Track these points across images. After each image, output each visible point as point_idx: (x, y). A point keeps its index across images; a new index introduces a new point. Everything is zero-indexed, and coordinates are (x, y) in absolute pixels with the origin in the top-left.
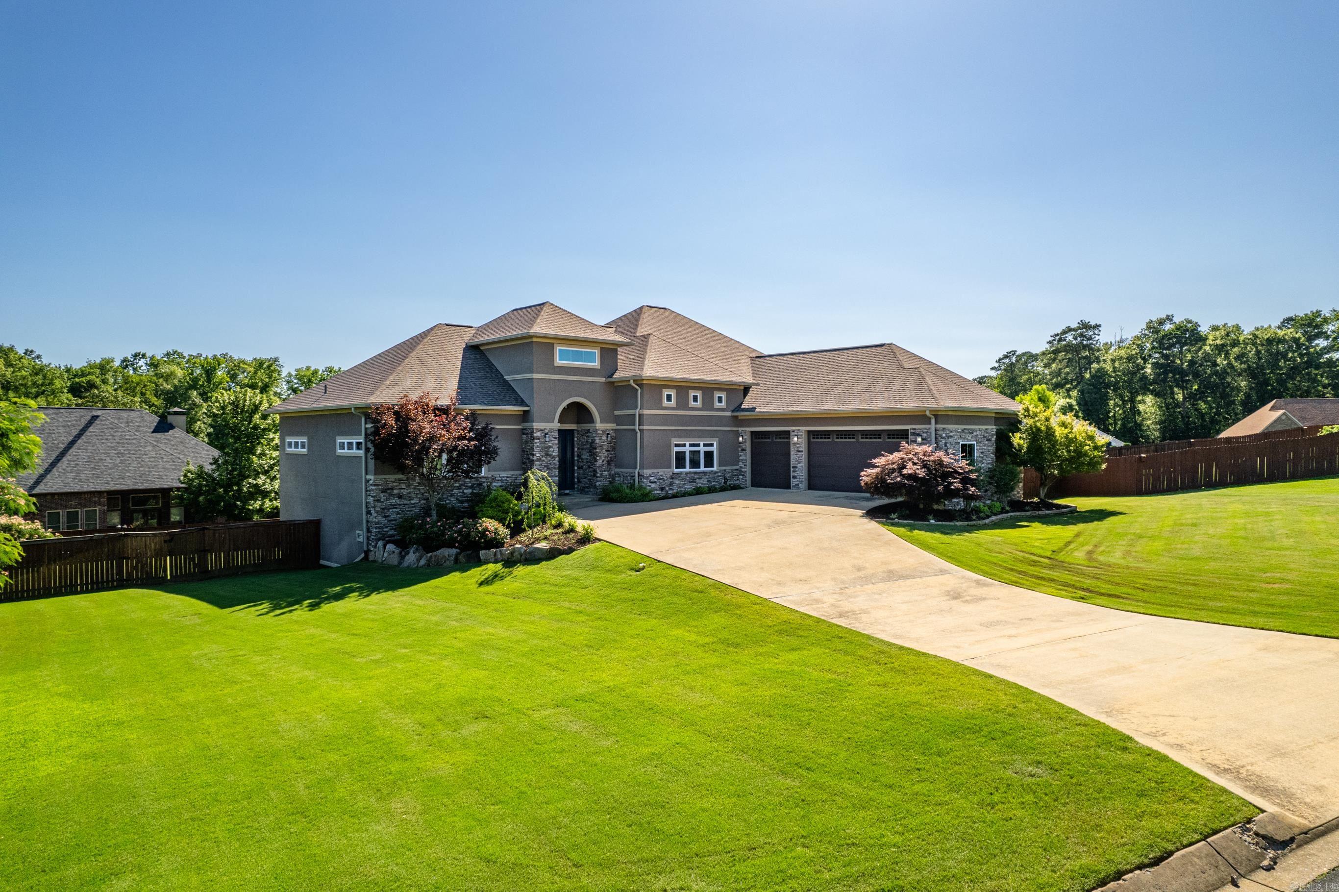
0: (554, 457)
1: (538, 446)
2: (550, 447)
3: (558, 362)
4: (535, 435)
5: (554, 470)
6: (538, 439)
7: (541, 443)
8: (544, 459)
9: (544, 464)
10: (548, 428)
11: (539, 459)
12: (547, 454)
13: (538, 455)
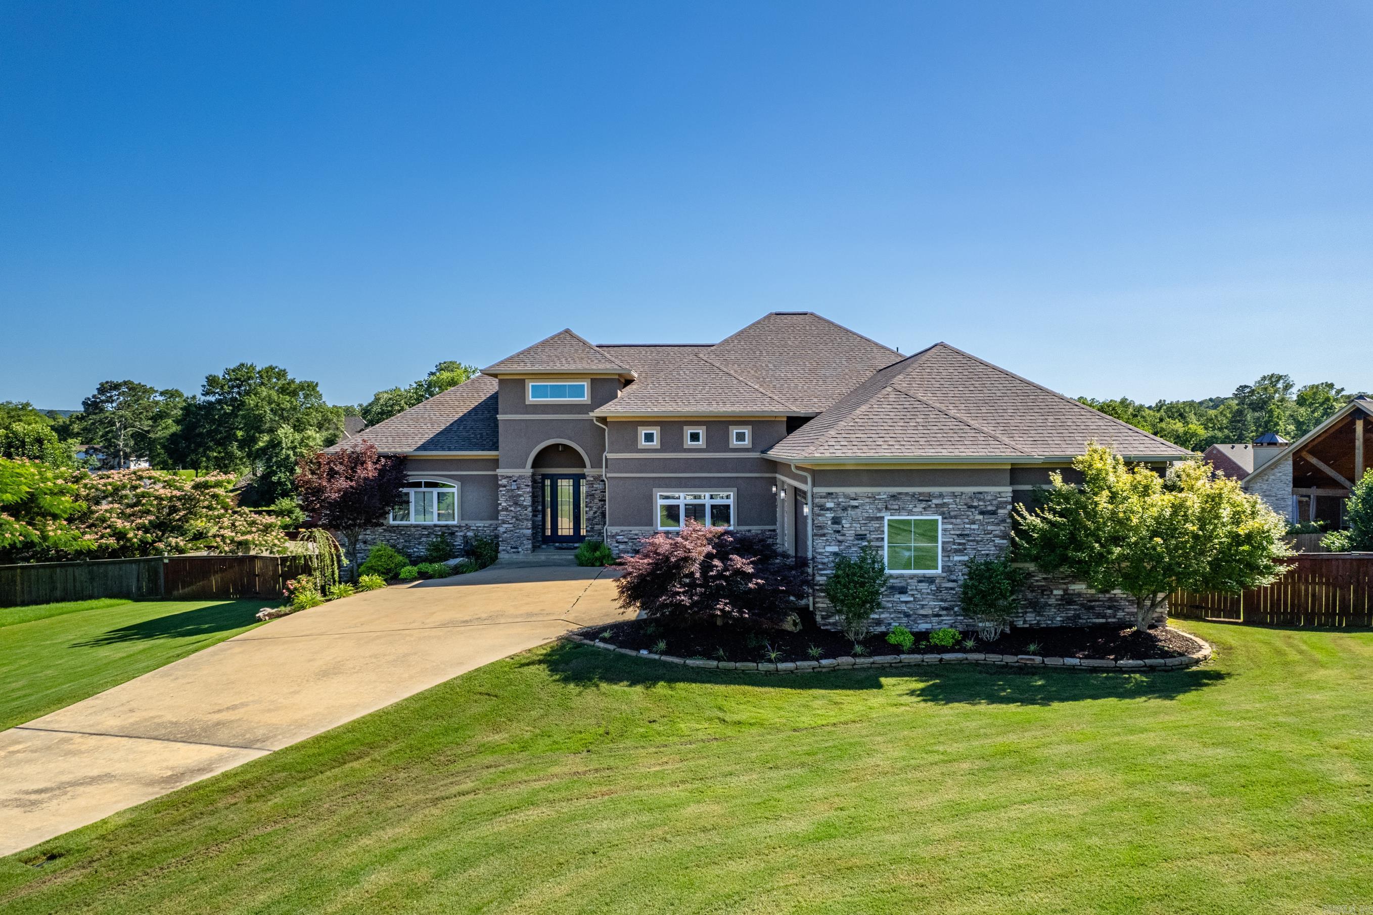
0: (525, 508)
1: (504, 495)
2: (520, 496)
3: (531, 399)
4: (500, 482)
5: (525, 523)
6: (505, 486)
7: (508, 491)
8: (512, 509)
9: (513, 514)
10: (517, 475)
11: (506, 509)
12: (516, 504)
13: (504, 504)
